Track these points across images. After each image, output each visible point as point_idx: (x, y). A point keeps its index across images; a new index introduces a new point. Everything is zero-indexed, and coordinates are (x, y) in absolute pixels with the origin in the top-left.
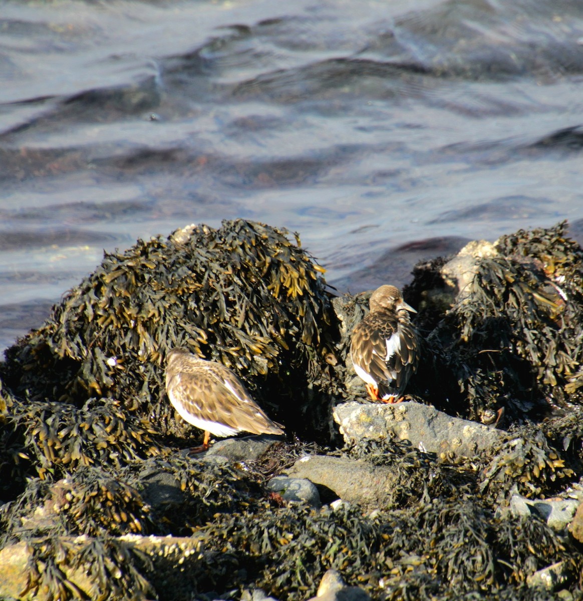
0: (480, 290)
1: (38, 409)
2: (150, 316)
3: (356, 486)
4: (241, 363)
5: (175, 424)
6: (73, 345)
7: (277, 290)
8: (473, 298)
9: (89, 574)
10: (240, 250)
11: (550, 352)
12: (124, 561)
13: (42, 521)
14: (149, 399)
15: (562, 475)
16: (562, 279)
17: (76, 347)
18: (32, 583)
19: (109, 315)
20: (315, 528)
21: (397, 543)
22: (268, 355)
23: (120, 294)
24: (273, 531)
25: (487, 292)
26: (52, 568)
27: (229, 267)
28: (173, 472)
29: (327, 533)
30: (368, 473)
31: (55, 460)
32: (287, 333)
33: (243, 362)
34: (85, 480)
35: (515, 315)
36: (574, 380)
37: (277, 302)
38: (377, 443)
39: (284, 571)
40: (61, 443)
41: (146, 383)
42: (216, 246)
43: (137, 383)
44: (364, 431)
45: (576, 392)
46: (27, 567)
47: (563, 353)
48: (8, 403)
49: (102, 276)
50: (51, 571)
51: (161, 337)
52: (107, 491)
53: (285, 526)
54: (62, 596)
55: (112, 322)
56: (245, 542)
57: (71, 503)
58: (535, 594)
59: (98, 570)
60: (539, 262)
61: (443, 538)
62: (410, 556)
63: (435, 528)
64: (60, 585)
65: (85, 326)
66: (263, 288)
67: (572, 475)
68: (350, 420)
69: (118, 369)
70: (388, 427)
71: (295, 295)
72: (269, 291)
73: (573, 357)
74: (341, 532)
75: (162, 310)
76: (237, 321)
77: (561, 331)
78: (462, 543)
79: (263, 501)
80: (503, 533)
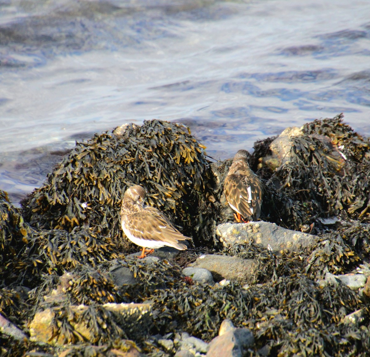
0: (295, 155)
1: (46, 233)
2: (105, 177)
3: (234, 271)
4: (160, 203)
5: (123, 240)
6: (61, 196)
7: (179, 160)
8: (291, 160)
9: (88, 326)
10: (156, 137)
11: (338, 190)
12: (108, 319)
13: (56, 297)
14: (107, 226)
15: (353, 261)
16: (342, 147)
17: (62, 198)
18: (55, 333)
19: (81, 178)
20: (215, 295)
21: (263, 303)
22: (175, 198)
23: (87, 166)
24: (191, 298)
25: (300, 157)
26: (66, 324)
27: (150, 147)
28: (128, 267)
29: (222, 298)
30: (240, 263)
31: (58, 263)
32: (185, 184)
33: (161, 202)
34: (80, 273)
35: (317, 169)
36: (353, 206)
37: (179, 167)
38: (243, 246)
39: (199, 321)
40: (61, 253)
41: (105, 217)
42: (142, 135)
43: (100, 217)
44: (236, 240)
45: (355, 213)
46: (51, 324)
47: (346, 190)
48: (28, 231)
49: (76, 155)
50: (65, 326)
51: (113, 190)
52: (93, 279)
53: (197, 295)
54: (73, 340)
55: (83, 182)
56: (174, 305)
57: (72, 286)
58: (348, 329)
59: (93, 324)
60: (328, 138)
61: (290, 298)
62: (272, 310)
63: (285, 293)
64: (71, 334)
65: (67, 185)
66: (171, 159)
67: (359, 260)
68: (227, 233)
69: (88, 209)
70: (250, 236)
71: (189, 162)
72: (174, 160)
73: (351, 192)
74: (230, 297)
75: (112, 174)
76: (156, 179)
77: (344, 177)
78: (302, 301)
79: (182, 281)
80: (325, 294)
